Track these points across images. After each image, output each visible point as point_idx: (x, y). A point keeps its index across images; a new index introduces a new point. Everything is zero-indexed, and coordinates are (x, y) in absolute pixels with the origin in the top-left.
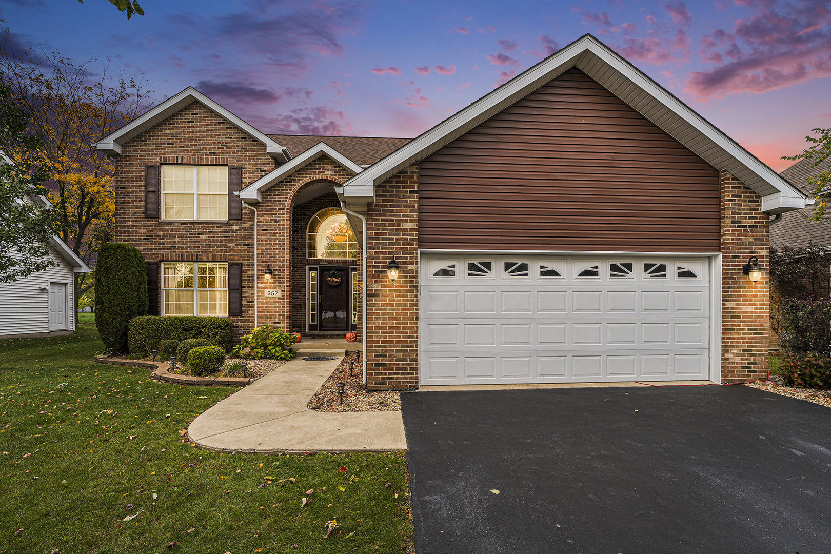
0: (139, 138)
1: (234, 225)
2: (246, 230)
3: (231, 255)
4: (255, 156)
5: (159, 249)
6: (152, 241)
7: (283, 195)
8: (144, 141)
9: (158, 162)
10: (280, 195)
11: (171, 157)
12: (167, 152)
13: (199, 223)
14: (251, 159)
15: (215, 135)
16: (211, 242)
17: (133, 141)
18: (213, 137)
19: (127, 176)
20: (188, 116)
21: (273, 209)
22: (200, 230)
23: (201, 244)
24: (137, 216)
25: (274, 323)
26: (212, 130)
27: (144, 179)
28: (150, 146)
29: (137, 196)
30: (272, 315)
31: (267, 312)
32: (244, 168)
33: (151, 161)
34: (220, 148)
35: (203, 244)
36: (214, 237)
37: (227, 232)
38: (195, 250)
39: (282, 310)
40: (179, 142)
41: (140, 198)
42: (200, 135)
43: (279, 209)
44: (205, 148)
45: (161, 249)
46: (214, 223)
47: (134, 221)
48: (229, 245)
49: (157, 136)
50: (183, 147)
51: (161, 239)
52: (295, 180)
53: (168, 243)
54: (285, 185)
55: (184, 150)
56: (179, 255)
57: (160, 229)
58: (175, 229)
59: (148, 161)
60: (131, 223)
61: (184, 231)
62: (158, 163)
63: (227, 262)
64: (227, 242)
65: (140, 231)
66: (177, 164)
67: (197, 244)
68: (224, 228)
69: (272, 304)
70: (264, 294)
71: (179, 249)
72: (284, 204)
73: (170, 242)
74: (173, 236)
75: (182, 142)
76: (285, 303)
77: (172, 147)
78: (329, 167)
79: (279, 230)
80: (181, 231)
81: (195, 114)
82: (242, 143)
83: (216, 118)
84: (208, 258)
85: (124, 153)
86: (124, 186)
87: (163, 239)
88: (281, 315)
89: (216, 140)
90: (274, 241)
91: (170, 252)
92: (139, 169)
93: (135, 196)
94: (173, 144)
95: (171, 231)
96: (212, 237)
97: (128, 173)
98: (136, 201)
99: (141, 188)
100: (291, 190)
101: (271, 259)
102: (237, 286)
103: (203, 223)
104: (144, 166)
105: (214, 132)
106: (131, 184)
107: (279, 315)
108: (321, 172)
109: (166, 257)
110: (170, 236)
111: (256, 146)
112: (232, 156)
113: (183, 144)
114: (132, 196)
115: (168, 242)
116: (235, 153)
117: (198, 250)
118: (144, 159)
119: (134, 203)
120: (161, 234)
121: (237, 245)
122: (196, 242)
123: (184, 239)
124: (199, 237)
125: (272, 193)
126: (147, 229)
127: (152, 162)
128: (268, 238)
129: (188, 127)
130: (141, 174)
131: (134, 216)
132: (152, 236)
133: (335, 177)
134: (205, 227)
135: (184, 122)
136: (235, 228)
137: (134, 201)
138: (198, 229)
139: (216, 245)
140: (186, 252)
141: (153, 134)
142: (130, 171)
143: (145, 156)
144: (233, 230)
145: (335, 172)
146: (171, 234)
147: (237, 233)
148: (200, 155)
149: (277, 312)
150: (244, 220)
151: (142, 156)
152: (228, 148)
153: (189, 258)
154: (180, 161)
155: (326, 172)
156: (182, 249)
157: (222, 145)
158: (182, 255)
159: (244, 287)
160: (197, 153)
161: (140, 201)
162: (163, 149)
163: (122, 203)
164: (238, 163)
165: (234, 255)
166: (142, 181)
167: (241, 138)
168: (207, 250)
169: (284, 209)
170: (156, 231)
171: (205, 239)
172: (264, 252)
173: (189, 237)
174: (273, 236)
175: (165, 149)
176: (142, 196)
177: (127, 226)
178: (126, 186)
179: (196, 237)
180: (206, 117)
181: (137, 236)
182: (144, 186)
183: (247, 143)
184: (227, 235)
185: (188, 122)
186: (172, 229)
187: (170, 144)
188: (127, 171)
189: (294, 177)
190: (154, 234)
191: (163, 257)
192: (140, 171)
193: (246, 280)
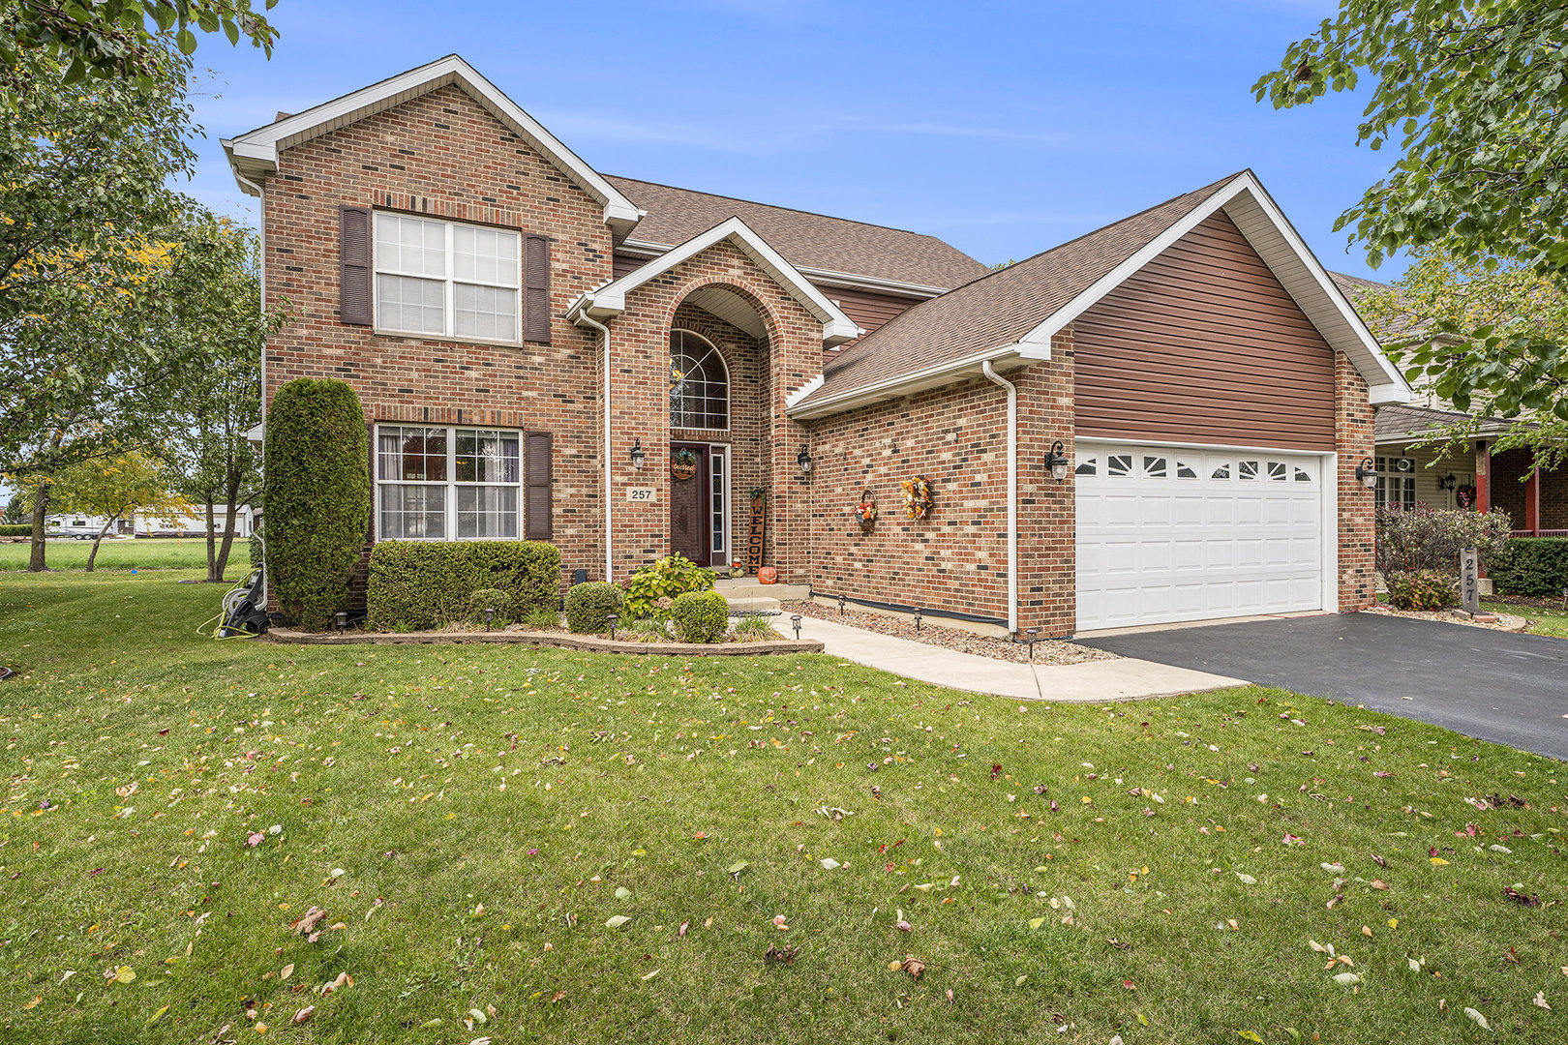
0: (322, 143)
1: (534, 354)
2: (559, 366)
3: (531, 415)
4: (575, 219)
5: (373, 394)
6: (358, 377)
7: (657, 307)
8: (334, 151)
9: (369, 201)
10: (652, 306)
11: (400, 195)
12: (388, 183)
13: (462, 345)
14: (566, 222)
15: (495, 163)
16: (489, 386)
17: (308, 146)
18: (490, 167)
19: (295, 224)
20: (436, 112)
21: (640, 331)
22: (465, 360)
23: (467, 390)
24: (321, 317)
25: (645, 552)
26: (488, 151)
27: (335, 235)
28: (348, 165)
29: (320, 272)
30: (641, 536)
31: (631, 531)
32: (554, 240)
33: (351, 199)
34: (506, 192)
35: (471, 390)
36: (496, 376)
37: (521, 368)
38: (454, 400)
39: (657, 526)
40: (417, 165)
41: (327, 279)
42: (462, 157)
43: (651, 332)
44: (473, 186)
45: (378, 395)
46: (495, 347)
47: (313, 328)
48: (525, 394)
49: (365, 145)
50: (425, 178)
51: (377, 372)
52: (679, 279)
53: (395, 382)
54: (660, 287)
55: (428, 184)
56: (420, 409)
57: (375, 351)
58: (410, 353)
59: (344, 198)
60: (305, 332)
61: (430, 360)
62: (369, 206)
63: (522, 428)
64: (522, 388)
65: (328, 351)
66: (413, 213)
67: (460, 389)
68: (515, 357)
69: (640, 516)
70: (625, 495)
71: (419, 398)
72: (660, 323)
73: (399, 380)
74: (405, 369)
75: (423, 166)
76: (664, 513)
77: (400, 174)
78: (735, 262)
79: (652, 373)
80: (424, 359)
81: (451, 112)
82: (549, 189)
83: (495, 127)
84: (483, 419)
85: (286, 171)
86: (288, 245)
87: (383, 373)
88: (656, 536)
89: (497, 174)
90: (643, 394)
91: (401, 402)
92: (322, 211)
93: (314, 272)
94: (403, 168)
95: (400, 357)
96: (490, 375)
97: (297, 218)
98: (318, 283)
99: (329, 256)
100: (672, 298)
101: (637, 429)
102: (543, 479)
103: (471, 345)
104: (335, 207)
105: (492, 157)
106: (304, 244)
107: (652, 536)
108: (723, 270)
109: (390, 412)
110: (400, 368)
111: (578, 199)
112: (529, 211)
113: (426, 172)
114: (308, 271)
115: (393, 379)
116: (536, 207)
117: (460, 400)
118: (336, 191)
119: (311, 288)
120: (379, 361)
121: (543, 395)
122: (457, 384)
123: (431, 377)
124: (462, 373)
125: (639, 299)
126: (344, 347)
127: (355, 199)
128: (633, 388)
129: (436, 136)
130: (329, 223)
131: (313, 316)
132: (358, 365)
133: (745, 282)
134: (475, 353)
135: (427, 123)
136: (537, 359)
137: (313, 282)
138: (461, 357)
139: (500, 392)
140: (435, 404)
141: (355, 137)
142: (301, 213)
143: (338, 186)
144: (533, 363)
145: (745, 273)
146: (402, 363)
147: (541, 369)
148: (463, 201)
149: (649, 531)
150: (555, 346)
151: (329, 184)
152: (521, 194)
153: (443, 416)
154: (419, 208)
155: (731, 271)
156: (426, 398)
157: (508, 187)
158: (426, 409)
159: (556, 481)
160: (456, 194)
161: (326, 284)
162: (380, 175)
163: (284, 284)
164: (542, 229)
165: (536, 415)
166: (332, 240)
167: (548, 178)
168: (481, 401)
169: (660, 333)
170: (368, 354)
171: (477, 379)
172: (626, 413)
173: (441, 372)
174: (641, 383)
175: (385, 177)
176: (331, 273)
177: (295, 338)
178: (293, 246)
179: (457, 373)
180: (475, 122)
181: (320, 362)
182: (338, 252)
183: (560, 191)
184: (521, 373)
185: (436, 125)
186: (404, 352)
187: (397, 167)
188: (294, 213)
189: (677, 273)
190: (363, 360)
191: (384, 413)
192: (325, 217)
193: (561, 466)
